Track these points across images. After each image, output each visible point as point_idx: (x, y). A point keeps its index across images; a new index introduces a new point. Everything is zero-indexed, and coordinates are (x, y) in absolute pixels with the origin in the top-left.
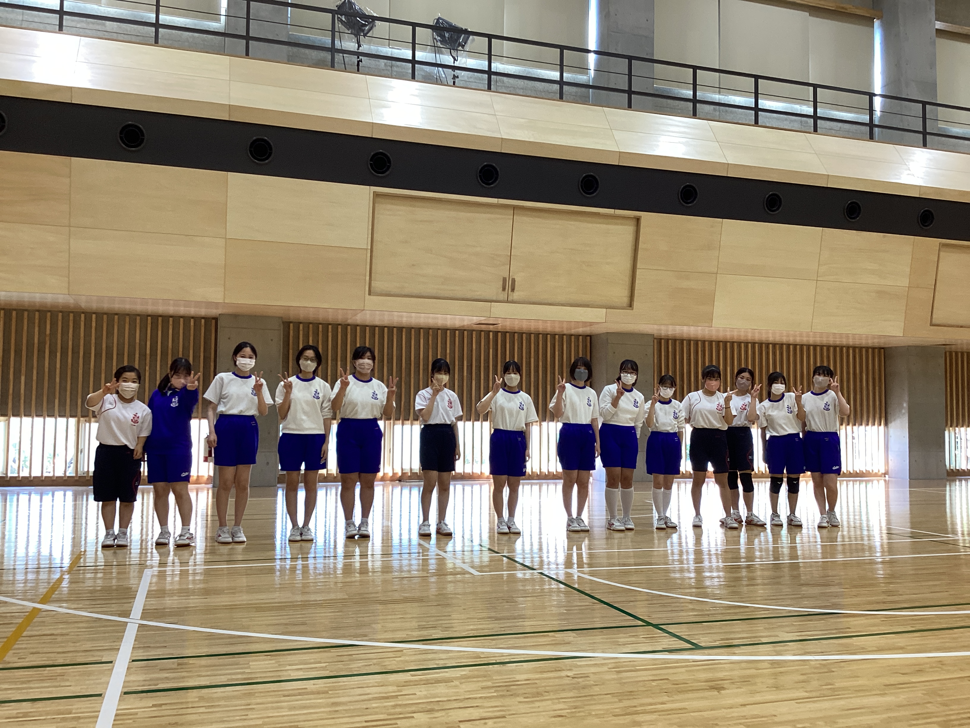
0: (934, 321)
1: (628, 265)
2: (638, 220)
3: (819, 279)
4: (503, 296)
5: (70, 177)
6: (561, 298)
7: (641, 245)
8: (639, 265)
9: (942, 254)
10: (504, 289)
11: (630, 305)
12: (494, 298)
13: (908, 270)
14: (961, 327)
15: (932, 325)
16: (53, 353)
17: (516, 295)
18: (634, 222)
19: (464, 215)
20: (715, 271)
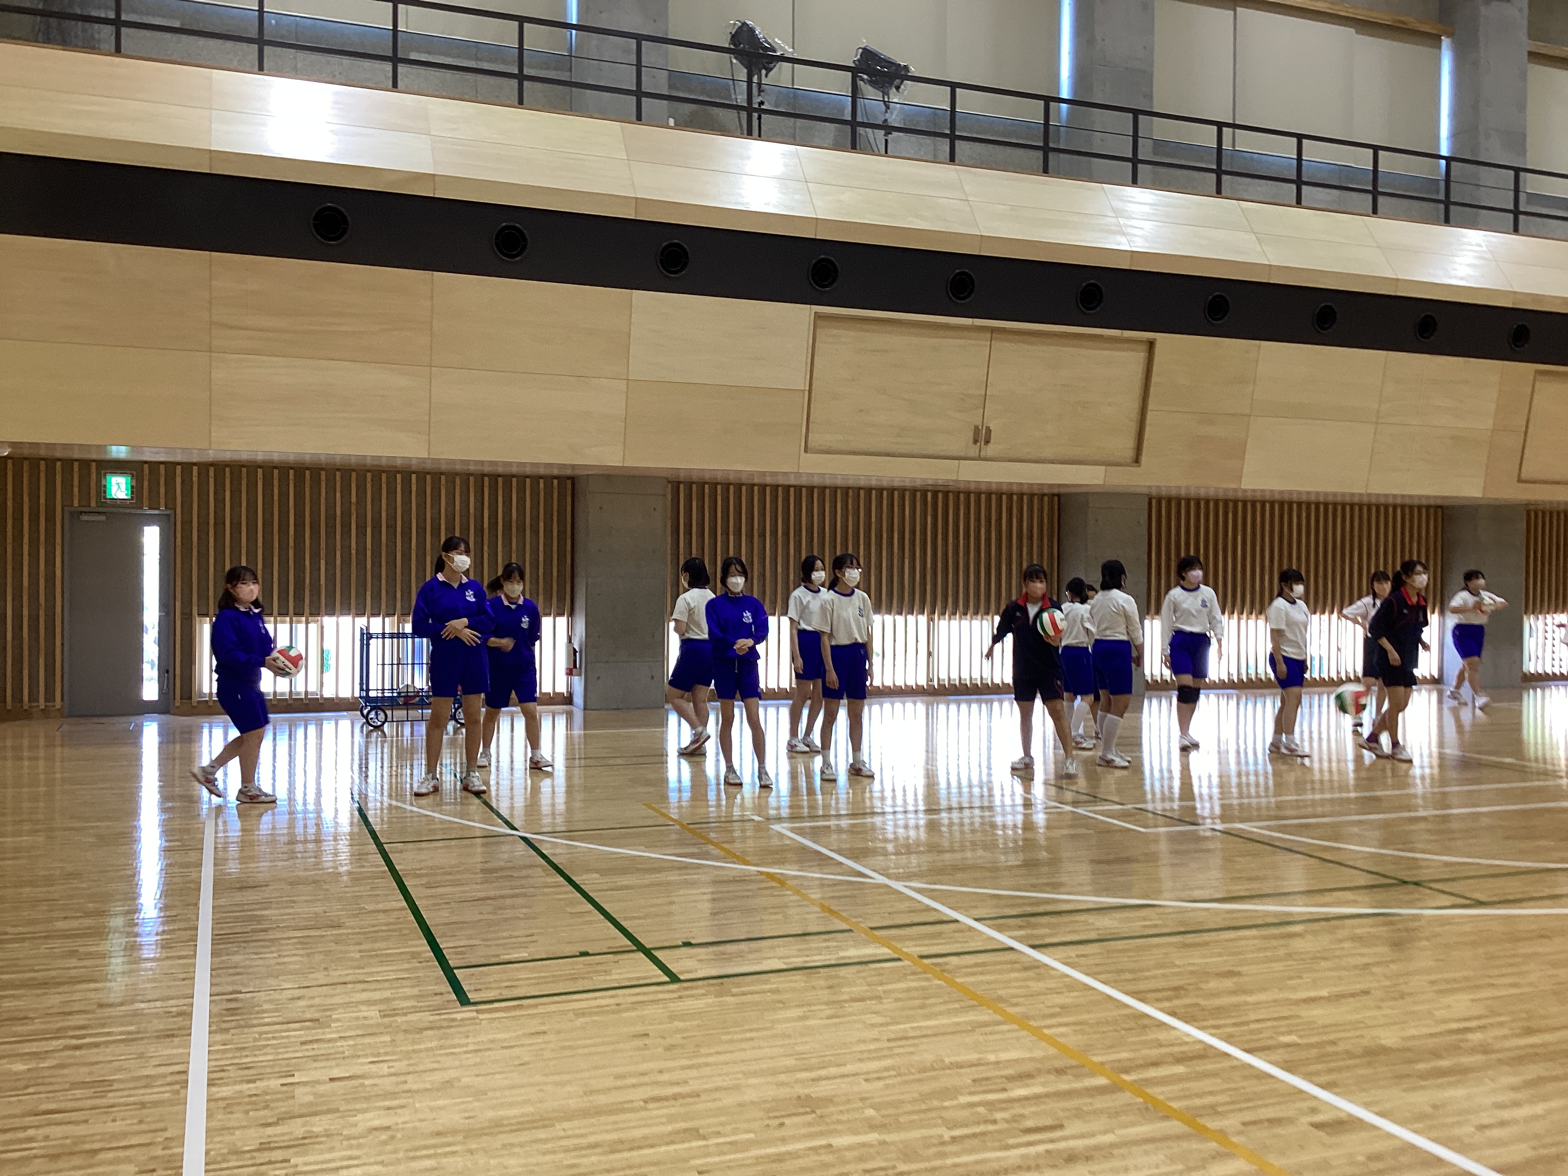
0: (1524, 476)
1: (1136, 405)
2: (1151, 344)
3: (1380, 421)
4: (973, 451)
5: (432, 299)
6: (1047, 454)
7: (1155, 379)
8: (1151, 406)
9: (1537, 384)
10: (976, 441)
11: (1137, 461)
12: (962, 454)
13: (1493, 406)
14: (1557, 483)
15: (1520, 480)
16: (362, 530)
17: (990, 450)
18: (1145, 347)
19: (930, 341)
20: (1247, 411)
